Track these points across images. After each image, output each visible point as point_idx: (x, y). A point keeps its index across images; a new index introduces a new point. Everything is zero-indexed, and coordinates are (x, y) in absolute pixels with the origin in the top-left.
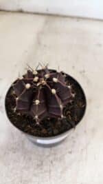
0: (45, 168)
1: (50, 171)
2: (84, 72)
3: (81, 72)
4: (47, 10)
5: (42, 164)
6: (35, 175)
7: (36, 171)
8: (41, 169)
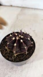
0: (14, 69)
1: (16, 71)
2: (35, 31)
3: (33, 31)
4: (22, 5)
5: (13, 68)
6: (10, 72)
7: (10, 71)
8: (12, 69)
